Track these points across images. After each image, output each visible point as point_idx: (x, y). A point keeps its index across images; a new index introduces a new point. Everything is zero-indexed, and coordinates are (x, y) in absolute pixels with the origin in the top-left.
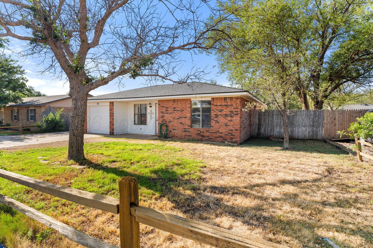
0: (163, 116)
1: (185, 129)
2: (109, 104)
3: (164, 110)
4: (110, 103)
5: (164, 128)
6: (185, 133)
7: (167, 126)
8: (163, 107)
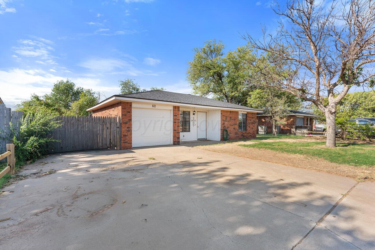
0: (224, 123)
1: (236, 132)
2: (172, 108)
3: (224, 119)
4: (175, 107)
5: (225, 132)
6: (236, 135)
7: (227, 131)
8: (224, 116)
